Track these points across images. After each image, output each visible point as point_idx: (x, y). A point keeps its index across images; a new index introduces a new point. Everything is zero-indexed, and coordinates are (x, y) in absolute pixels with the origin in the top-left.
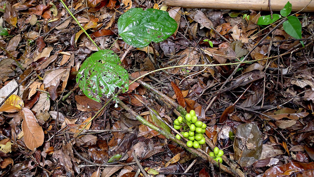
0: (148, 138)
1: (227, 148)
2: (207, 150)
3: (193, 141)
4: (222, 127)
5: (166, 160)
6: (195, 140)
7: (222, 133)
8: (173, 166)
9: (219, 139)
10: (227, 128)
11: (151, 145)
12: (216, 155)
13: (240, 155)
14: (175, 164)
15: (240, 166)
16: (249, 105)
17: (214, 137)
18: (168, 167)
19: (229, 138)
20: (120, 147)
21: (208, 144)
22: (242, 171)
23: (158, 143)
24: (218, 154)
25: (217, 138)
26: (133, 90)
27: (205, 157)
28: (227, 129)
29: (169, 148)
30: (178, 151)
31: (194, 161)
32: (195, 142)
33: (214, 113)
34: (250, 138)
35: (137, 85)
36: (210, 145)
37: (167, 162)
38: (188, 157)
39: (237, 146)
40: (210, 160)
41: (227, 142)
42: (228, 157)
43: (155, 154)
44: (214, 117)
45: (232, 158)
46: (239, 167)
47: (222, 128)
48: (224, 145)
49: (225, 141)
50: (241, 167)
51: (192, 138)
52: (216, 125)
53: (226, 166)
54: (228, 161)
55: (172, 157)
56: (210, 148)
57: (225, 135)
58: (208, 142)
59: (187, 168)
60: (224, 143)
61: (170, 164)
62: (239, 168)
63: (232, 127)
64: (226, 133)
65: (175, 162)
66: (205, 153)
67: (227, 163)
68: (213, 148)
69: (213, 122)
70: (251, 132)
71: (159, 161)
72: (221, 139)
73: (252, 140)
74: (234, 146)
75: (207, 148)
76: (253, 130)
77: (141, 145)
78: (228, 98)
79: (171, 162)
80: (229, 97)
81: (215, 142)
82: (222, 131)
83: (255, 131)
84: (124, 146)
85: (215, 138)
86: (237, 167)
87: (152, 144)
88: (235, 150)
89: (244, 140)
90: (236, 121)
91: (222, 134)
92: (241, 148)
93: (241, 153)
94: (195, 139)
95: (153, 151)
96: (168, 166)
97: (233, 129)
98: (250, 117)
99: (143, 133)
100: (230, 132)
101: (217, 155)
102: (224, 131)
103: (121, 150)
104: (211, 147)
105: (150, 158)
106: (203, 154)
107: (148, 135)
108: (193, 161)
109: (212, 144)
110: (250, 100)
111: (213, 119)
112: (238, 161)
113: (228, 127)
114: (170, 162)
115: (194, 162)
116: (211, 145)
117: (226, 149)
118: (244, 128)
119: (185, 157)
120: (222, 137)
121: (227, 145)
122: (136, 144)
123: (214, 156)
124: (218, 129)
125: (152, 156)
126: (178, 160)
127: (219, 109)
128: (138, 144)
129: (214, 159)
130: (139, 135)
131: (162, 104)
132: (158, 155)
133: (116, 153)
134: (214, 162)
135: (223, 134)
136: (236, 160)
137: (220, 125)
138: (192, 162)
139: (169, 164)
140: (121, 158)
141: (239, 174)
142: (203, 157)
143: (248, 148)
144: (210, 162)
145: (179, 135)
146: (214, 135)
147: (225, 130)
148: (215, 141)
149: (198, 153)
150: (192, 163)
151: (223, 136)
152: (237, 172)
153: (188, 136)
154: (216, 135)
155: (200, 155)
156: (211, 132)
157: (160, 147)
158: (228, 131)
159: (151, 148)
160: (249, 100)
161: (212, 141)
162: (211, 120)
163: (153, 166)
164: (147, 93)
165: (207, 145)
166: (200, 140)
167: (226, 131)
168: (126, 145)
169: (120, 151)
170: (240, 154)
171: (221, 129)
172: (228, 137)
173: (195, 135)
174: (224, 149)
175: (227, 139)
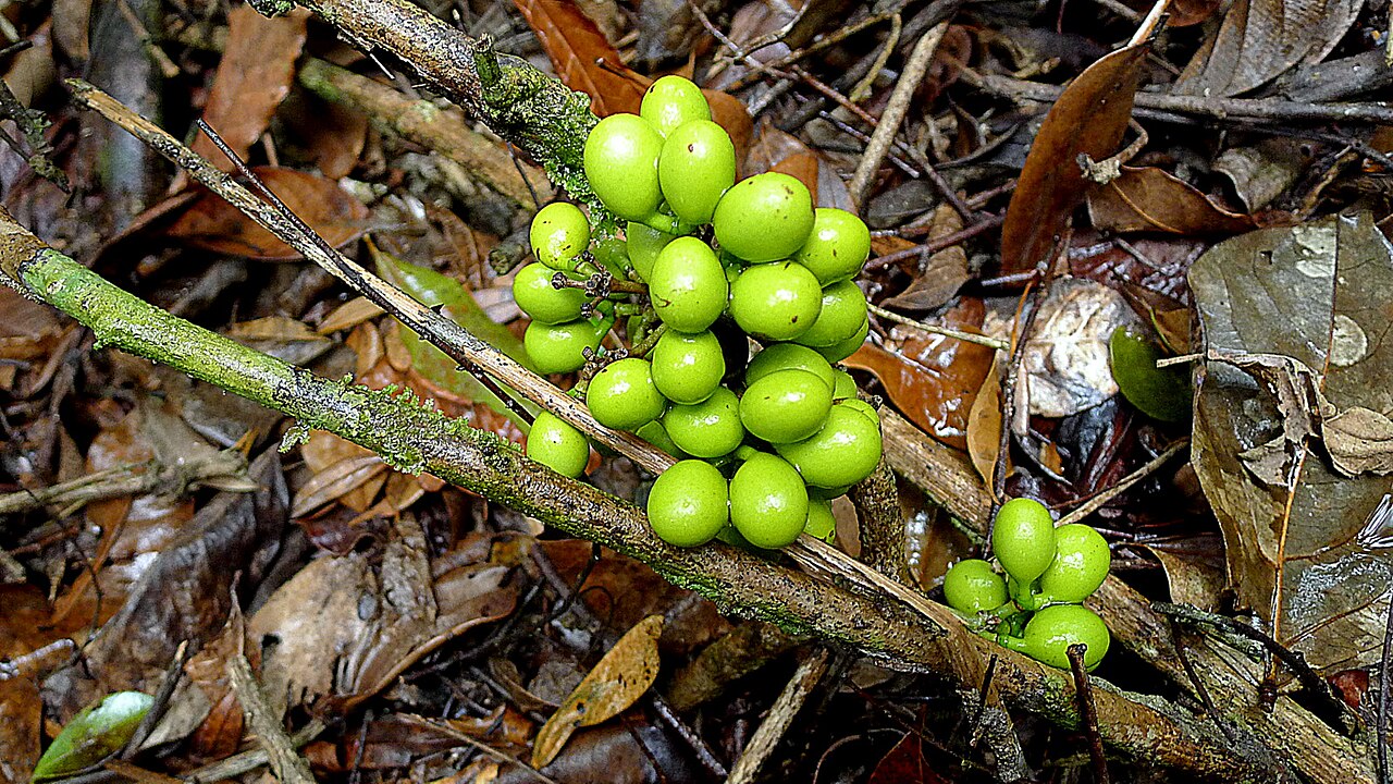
0: (385, 509)
1: (1112, 493)
2: (915, 544)
3: (728, 466)
4: (1037, 307)
5: (539, 693)
6: (748, 451)
7: (1039, 363)
8: (607, 748)
9: (1022, 425)
10: (1082, 301)
11: (402, 576)
12: (1025, 594)
13: (1271, 553)
14: (615, 724)
15: (1298, 667)
16: (1258, 68)
17: (965, 410)
18: (561, 764)
19: (1118, 397)
20: (129, 624)
21: (924, 483)
22: (1330, 714)
23: (475, 548)
24: (1050, 580)
25: (1001, 409)
26: (253, 137)
27: (898, 634)
28: (1085, 315)
29: (559, 576)
30: (643, 591)
31: (798, 678)
32: (757, 471)
33: (939, 197)
34: (1343, 362)
35: (273, 91)
36: (938, 496)
37: (549, 711)
38: (741, 641)
39: (1228, 461)
40: (963, 662)
41: (1101, 438)
42: (1149, 583)
43: (431, 653)
44: (943, 233)
45: (1187, 589)
46: (1295, 684)
47: (1032, 315)
48: (1076, 469)
49: (1077, 430)
50: (1308, 677)
51: (711, 428)
52: (975, 294)
53: (1157, 701)
54: (1162, 634)
55: (589, 659)
56: (942, 522)
57: (1072, 373)
58: (916, 464)
59: (747, 738)
60: (1076, 451)
61: (580, 733)
62: (1291, 694)
63: (1128, 292)
64: (1078, 351)
65: (620, 704)
66: (893, 588)
67: (1153, 652)
68: (974, 518)
69: (946, 272)
70: (1341, 305)
71: (488, 707)
72: (1037, 420)
73: (1358, 375)
74: (1205, 467)
75: (918, 526)
76: (1355, 283)
77: (334, 585)
78: (1042, 57)
79: (580, 706)
80: (1050, 44)
81: (987, 456)
82: (1039, 338)
83: (1367, 284)
84: (160, 613)
85: (984, 416)
86: (1267, 692)
87: (414, 558)
88: (1221, 503)
89: (1297, 382)
90: (1152, 235)
91: (1041, 375)
92: (1269, 472)
93: (1276, 526)
94: (750, 439)
95: (421, 623)
96: (560, 754)
97: (1138, 309)
98: (1275, 181)
99: (335, 474)
100: (1114, 344)
101: (1038, 586)
102: (1055, 339)
103: (142, 654)
104: (951, 507)
105: (394, 695)
106: (880, 601)
107: (379, 483)
108: (792, 674)
109: (960, 483)
110: (1256, 24)
111: (939, 249)
112: (1265, 622)
113: (1092, 293)
114: (574, 714)
115: (797, 688)
116: (953, 486)
117: (1106, 505)
118: (1261, 278)
119: (711, 640)
120: (1050, 402)
121: (1108, 467)
122: (288, 575)
123: (1008, 609)
124: (997, 331)
125: (404, 672)
126: (643, 687)
127: (977, 154)
128: (306, 580)
129: (1013, 642)
130: (306, 502)
131: (498, 224)
132: (467, 652)
133: (103, 685)
134: (1020, 677)
135: (1051, 374)
136: (1248, 613)
137: (1014, 290)
138: (780, 690)
139: (566, 735)
140: (142, 731)
141: (1298, 763)
142: (881, 634)
143: (1340, 464)
144: (973, 694)
145: (558, 414)
146: (971, 390)
147: (1063, 325)
148: (983, 447)
149: (811, 606)
150: (784, 700)
151: (1060, 386)
152: (1275, 744)
153: (651, 404)
154: (991, 383)
155: (835, 618)
156: (938, 369)
157: (486, 580)
158: (1102, 329)
159: (402, 594)
160: (1244, 28)
161: (959, 449)
162: (919, 256)
163: (436, 763)
164: (376, 155)
165: (913, 496)
166: (809, 434)
167: (1080, 335)
168: (186, 599)
169: (133, 661)
170: (1267, 542)
171: (1031, 327)
172: (1108, 386)
173: (736, 378)
174: (1091, 505)
175: (1095, 413)
